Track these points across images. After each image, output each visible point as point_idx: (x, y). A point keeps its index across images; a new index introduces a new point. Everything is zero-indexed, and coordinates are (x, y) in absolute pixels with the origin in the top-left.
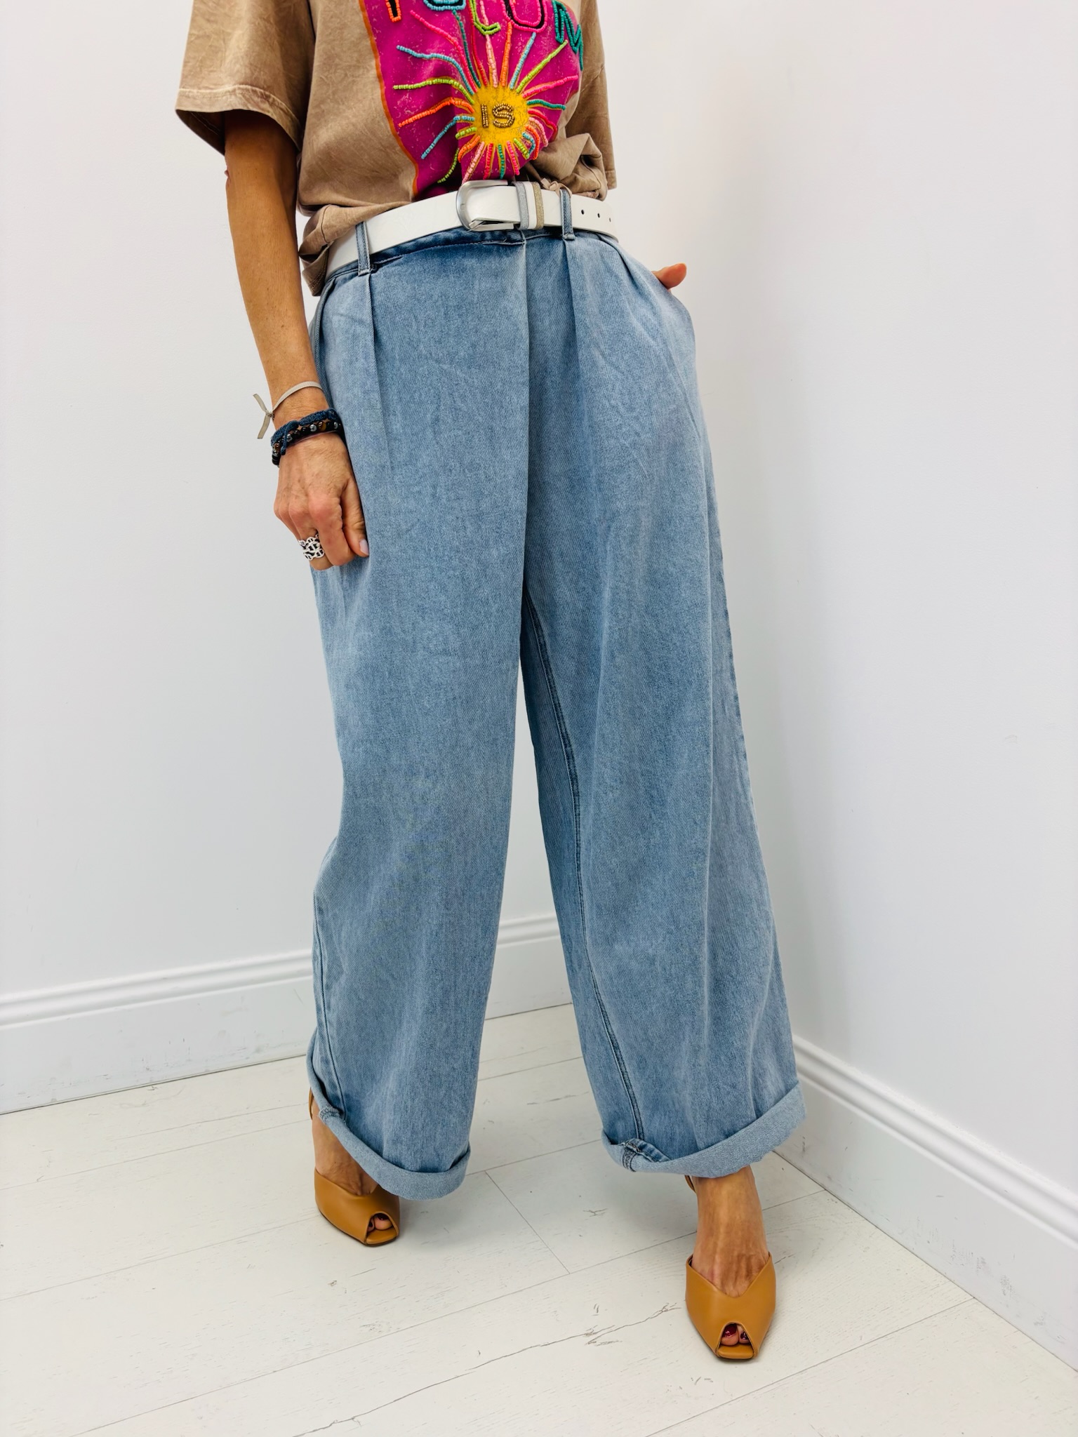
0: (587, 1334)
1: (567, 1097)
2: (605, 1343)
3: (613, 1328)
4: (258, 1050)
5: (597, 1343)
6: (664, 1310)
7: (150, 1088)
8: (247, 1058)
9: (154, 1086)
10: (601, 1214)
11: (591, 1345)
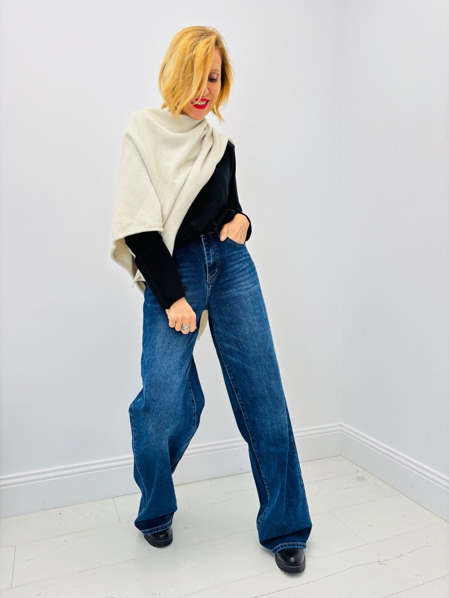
0: (378, 562)
1: (349, 488)
2: (384, 564)
3: (386, 560)
4: (242, 469)
5: (382, 564)
6: (401, 556)
7: (210, 480)
8: (238, 472)
9: (211, 480)
10: (373, 526)
11: (380, 565)
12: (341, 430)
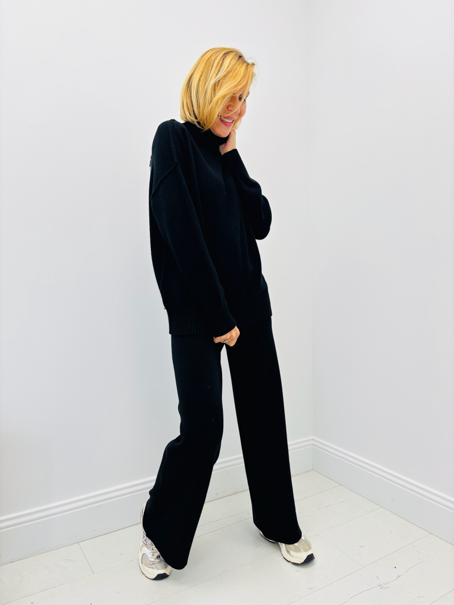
0: (379, 586)
1: (330, 505)
2: (386, 588)
3: (386, 583)
5: (383, 588)
6: (399, 576)
10: (363, 547)
11: (382, 589)
12: (313, 445)
